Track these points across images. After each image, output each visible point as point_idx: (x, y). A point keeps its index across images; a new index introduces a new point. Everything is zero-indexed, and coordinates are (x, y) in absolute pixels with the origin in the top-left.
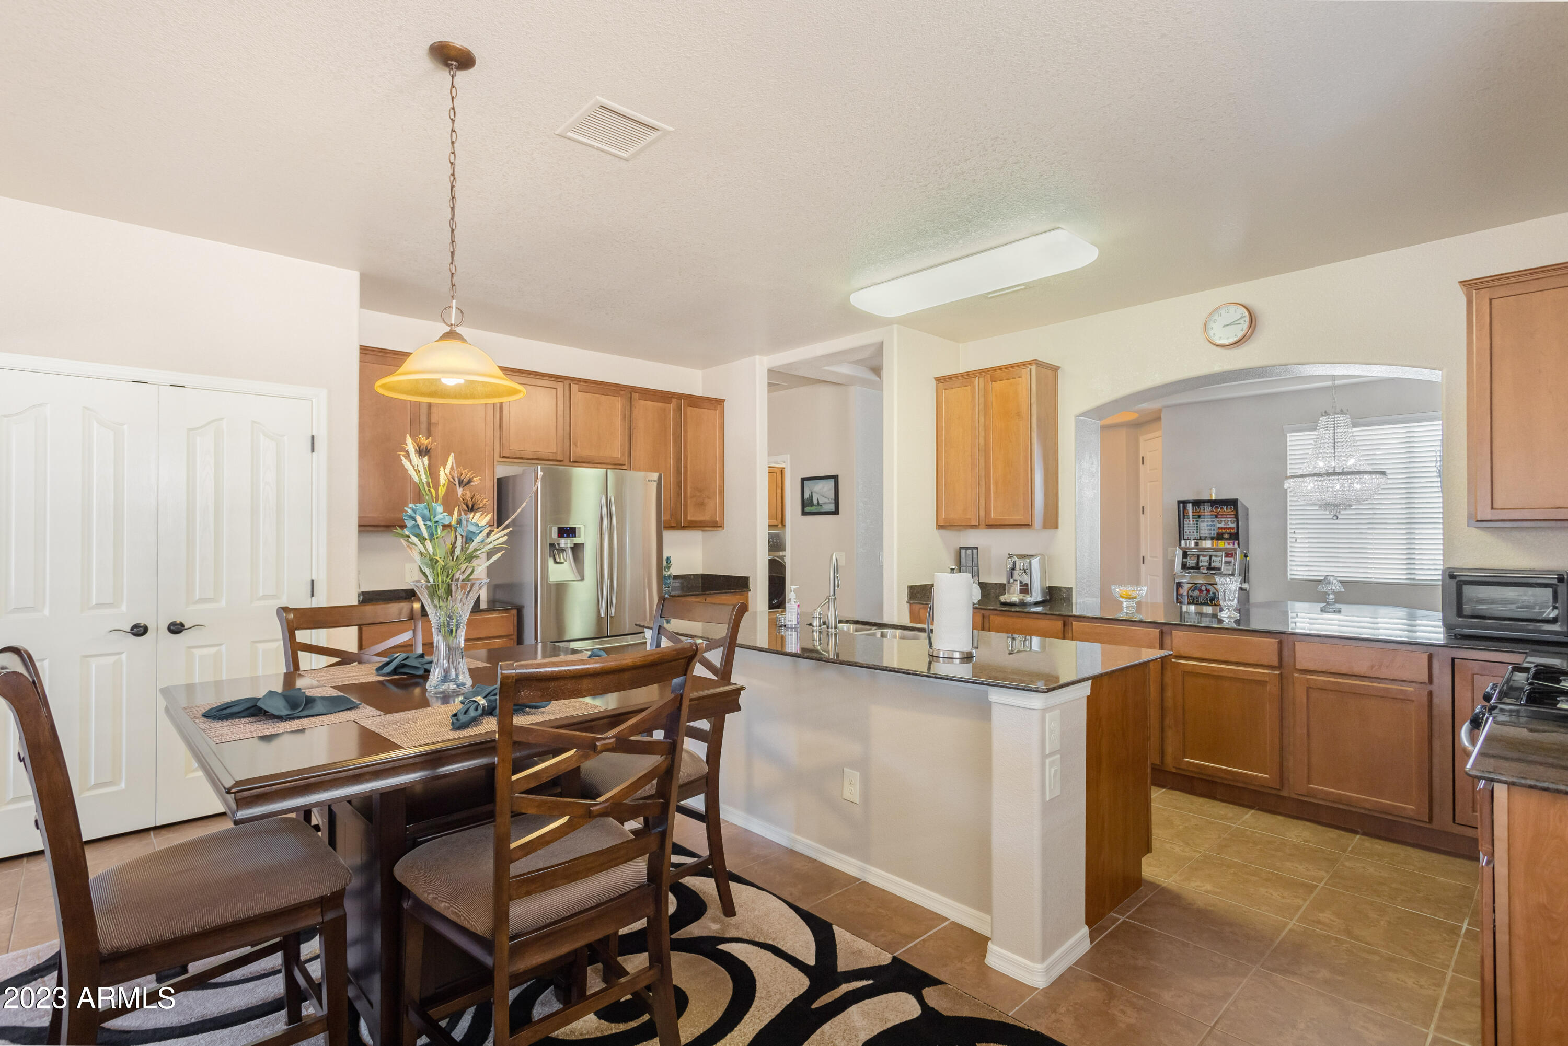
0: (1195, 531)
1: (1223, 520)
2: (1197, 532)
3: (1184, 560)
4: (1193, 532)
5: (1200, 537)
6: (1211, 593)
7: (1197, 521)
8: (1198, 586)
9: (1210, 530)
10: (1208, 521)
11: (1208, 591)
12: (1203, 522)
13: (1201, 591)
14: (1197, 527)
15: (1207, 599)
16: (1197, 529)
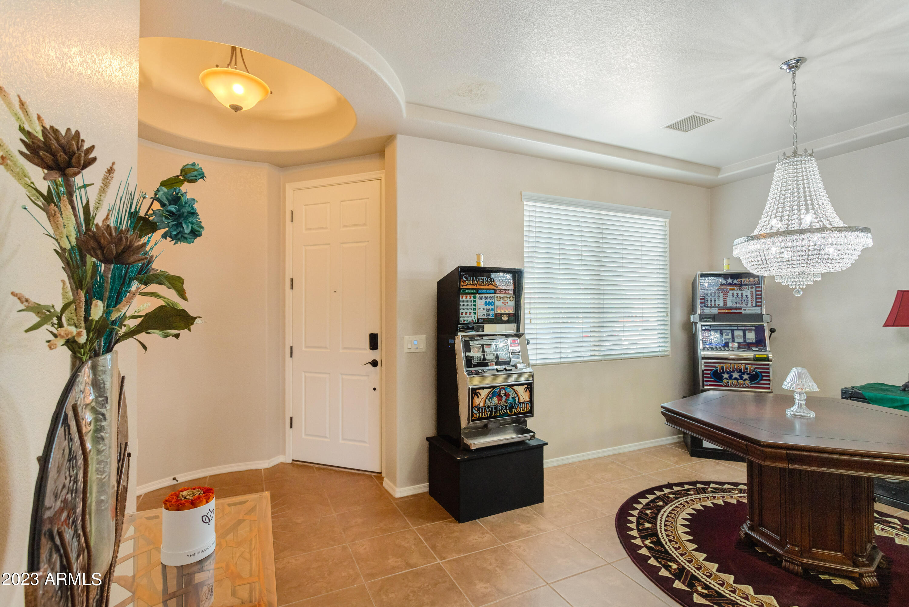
0: (472, 311)
1: (502, 296)
2: (475, 313)
3: (468, 354)
4: (470, 313)
5: (478, 319)
6: (511, 397)
7: (474, 297)
8: (497, 390)
9: (488, 310)
10: (486, 298)
11: (507, 395)
12: (481, 298)
13: (499, 397)
14: (474, 305)
15: (506, 406)
16: (475, 309)
